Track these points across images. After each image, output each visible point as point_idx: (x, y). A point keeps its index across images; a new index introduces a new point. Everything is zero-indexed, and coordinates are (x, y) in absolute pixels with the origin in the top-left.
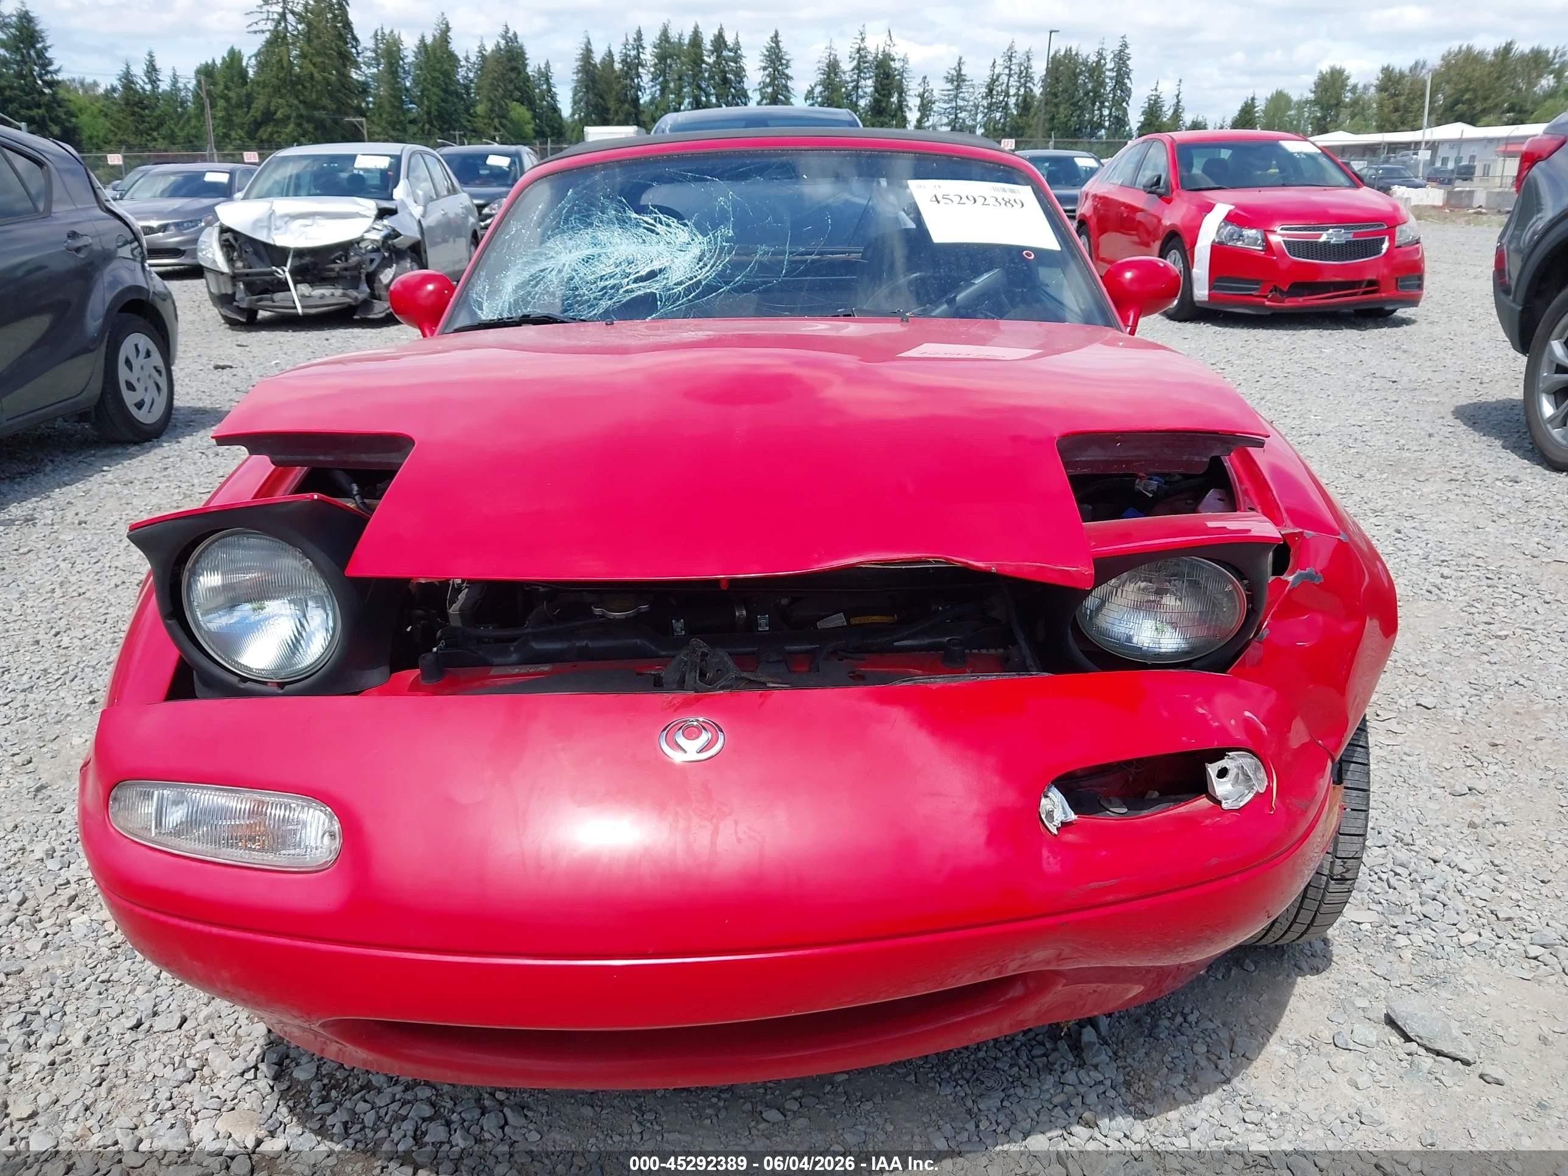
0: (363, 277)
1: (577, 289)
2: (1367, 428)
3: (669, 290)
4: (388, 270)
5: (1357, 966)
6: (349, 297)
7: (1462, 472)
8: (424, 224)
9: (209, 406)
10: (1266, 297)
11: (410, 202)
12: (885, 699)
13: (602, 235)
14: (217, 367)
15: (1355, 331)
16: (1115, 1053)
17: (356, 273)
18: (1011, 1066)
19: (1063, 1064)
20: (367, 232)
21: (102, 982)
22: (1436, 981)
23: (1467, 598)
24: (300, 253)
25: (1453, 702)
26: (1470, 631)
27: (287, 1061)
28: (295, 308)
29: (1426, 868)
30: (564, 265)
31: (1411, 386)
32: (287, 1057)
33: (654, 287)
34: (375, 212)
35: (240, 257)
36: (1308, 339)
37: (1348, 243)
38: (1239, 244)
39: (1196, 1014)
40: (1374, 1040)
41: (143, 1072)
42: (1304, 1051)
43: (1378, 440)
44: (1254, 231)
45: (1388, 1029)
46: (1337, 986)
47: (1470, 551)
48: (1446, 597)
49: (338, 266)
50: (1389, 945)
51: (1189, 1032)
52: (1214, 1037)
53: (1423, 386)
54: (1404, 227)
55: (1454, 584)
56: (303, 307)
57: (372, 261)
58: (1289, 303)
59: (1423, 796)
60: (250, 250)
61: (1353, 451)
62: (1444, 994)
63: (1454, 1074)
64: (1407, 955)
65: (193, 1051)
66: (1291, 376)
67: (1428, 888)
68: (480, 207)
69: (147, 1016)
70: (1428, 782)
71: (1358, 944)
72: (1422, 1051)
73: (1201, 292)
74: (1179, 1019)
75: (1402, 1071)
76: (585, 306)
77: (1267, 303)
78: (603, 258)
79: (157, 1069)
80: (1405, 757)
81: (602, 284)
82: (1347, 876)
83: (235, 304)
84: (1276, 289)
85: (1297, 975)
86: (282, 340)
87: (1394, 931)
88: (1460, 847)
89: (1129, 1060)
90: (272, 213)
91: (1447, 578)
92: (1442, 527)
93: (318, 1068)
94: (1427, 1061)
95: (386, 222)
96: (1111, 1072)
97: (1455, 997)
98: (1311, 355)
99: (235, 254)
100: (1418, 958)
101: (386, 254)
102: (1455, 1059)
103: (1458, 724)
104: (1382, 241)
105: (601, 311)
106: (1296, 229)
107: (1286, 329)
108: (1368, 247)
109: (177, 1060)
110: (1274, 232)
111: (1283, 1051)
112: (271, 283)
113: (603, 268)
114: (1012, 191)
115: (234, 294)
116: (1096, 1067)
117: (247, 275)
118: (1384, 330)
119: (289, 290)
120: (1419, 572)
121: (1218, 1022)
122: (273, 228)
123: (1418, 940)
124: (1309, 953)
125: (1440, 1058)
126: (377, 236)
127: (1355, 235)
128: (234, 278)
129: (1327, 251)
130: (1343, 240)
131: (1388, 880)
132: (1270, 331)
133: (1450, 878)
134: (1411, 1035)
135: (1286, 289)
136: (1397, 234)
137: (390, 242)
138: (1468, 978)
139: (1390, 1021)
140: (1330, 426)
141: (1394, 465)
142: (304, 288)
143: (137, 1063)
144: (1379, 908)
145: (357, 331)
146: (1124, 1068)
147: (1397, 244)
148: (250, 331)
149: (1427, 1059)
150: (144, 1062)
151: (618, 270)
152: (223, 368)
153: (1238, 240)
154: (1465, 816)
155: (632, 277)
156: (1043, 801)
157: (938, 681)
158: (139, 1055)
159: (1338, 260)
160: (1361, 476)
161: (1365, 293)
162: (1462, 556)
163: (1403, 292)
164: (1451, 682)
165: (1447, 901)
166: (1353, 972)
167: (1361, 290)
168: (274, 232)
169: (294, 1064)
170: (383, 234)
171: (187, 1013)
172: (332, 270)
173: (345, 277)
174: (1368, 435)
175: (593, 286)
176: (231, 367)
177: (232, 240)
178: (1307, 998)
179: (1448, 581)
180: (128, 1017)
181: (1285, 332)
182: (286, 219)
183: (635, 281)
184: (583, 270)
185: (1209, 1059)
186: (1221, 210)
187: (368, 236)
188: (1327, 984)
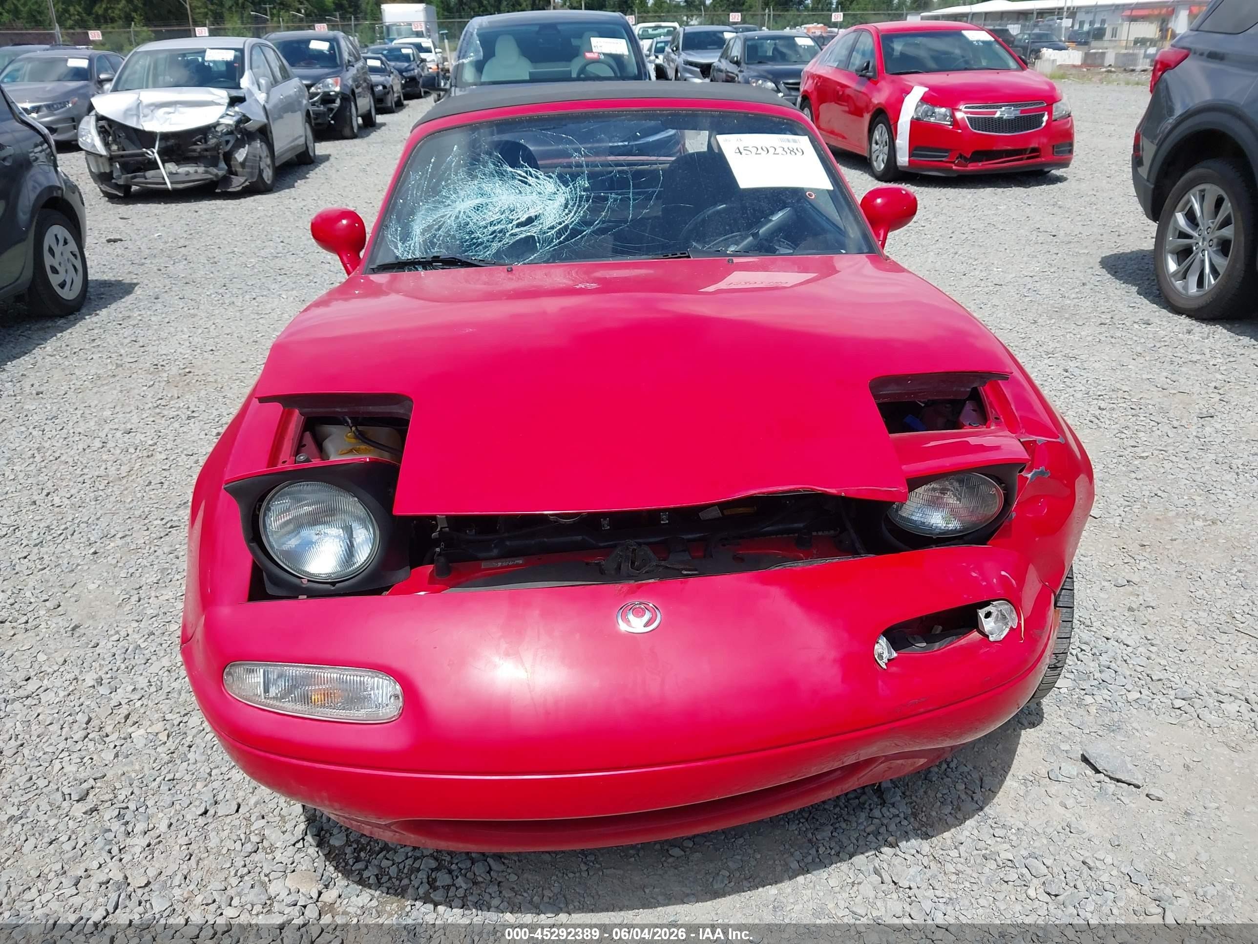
0: (221, 156)
1: (473, 233)
2: (1037, 279)
3: (544, 233)
4: (241, 150)
5: (1060, 720)
6: (211, 174)
7: (1109, 316)
8: (267, 107)
9: (113, 279)
10: (953, 162)
11: (255, 89)
12: (766, 581)
13: (487, 187)
14: (109, 241)
15: (1022, 189)
16: (904, 793)
17: (215, 153)
18: (835, 807)
19: (870, 805)
20: (222, 117)
21: (169, 780)
22: (1113, 728)
23: (1118, 426)
24: (165, 136)
25: (1113, 513)
26: (1121, 454)
27: (323, 833)
28: (165, 183)
29: (1101, 644)
30: (460, 212)
31: (1067, 239)
32: (322, 830)
33: (532, 231)
34: (227, 101)
35: (114, 141)
36: (987, 196)
37: (1017, 119)
38: (932, 120)
39: (955, 761)
40: (1075, 774)
41: (220, 847)
42: (1030, 784)
43: (1045, 289)
44: (943, 110)
45: (1083, 764)
46: (1047, 736)
47: (1118, 386)
48: (1103, 425)
49: (199, 147)
50: (1080, 704)
51: (952, 775)
52: (969, 777)
53: (1076, 239)
54: (1058, 104)
55: (1108, 415)
56: (172, 183)
57: (227, 142)
58: (971, 167)
59: (1096, 588)
60: (123, 135)
61: (1027, 299)
62: (1119, 738)
63: (1130, 795)
64: (1093, 710)
65: (252, 829)
66: (976, 232)
67: (1104, 660)
68: (309, 87)
69: (211, 805)
70: (1099, 577)
71: (1059, 703)
72: (1107, 780)
73: (903, 159)
74: (944, 766)
75: (1095, 794)
76: (481, 247)
77: (954, 167)
78: (490, 207)
79: (229, 844)
80: (1082, 558)
81: (492, 229)
82: (1058, 665)
83: (113, 181)
84: (961, 156)
85: (1021, 729)
86: (157, 212)
87: (1083, 692)
88: (1124, 627)
89: (914, 798)
90: (139, 104)
91: (1103, 409)
92: (1097, 365)
93: (347, 836)
94: (1111, 786)
95: (237, 109)
96: (904, 808)
97: (1126, 739)
98: (990, 212)
99: (110, 138)
100: (1100, 712)
101: (239, 136)
102: (1129, 784)
103: (1117, 530)
104: (1043, 115)
105: (494, 251)
106: (977, 108)
107: (969, 188)
108: (1031, 121)
109: (243, 836)
110: (960, 110)
111: (1015, 785)
112: (142, 163)
113: (492, 215)
114: (795, 141)
115: (112, 172)
116: (893, 805)
117: (122, 156)
118: (1043, 187)
119: (159, 168)
120: (1083, 405)
121: (970, 767)
122: (141, 115)
123: (1099, 699)
124: (1027, 712)
125: (1120, 784)
126: (230, 121)
127: (1022, 112)
128: (111, 159)
129: (1000, 124)
130: (1012, 116)
131: (1077, 655)
132: (957, 190)
133: (1119, 651)
134: (1100, 769)
135: (969, 157)
136: (1054, 109)
137: (242, 126)
138: (1135, 725)
139: (1085, 759)
140: (1009, 277)
141: (1059, 311)
142: (171, 167)
143: (213, 841)
144: (1072, 676)
145: (219, 203)
146: (911, 803)
147: (1053, 118)
148: (127, 203)
149: (1111, 785)
150: (218, 840)
151: (503, 217)
152: (115, 241)
153: (931, 116)
154: (1126, 602)
155: (515, 223)
156: (877, 646)
157: (800, 565)
158: (212, 835)
159: (1009, 132)
160: (1035, 322)
161: (1028, 158)
162: (1113, 390)
163: (1057, 157)
164: (1110, 497)
165: (1117, 669)
166: (1057, 725)
167: (1025, 156)
168: (142, 120)
169: (328, 834)
170: (235, 119)
171: (240, 800)
172: (194, 151)
173: (206, 157)
174: (1038, 285)
175: (485, 230)
176: (121, 240)
177: (106, 126)
178: (1028, 745)
179: (1104, 412)
180: (196, 806)
181: (968, 190)
182: (152, 108)
183: (518, 225)
184: (475, 217)
185: (966, 793)
186: (918, 92)
187: (222, 121)
188: (1041, 734)
